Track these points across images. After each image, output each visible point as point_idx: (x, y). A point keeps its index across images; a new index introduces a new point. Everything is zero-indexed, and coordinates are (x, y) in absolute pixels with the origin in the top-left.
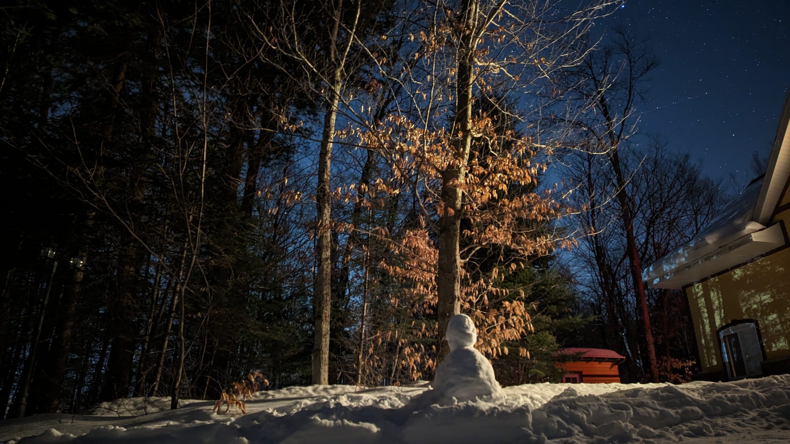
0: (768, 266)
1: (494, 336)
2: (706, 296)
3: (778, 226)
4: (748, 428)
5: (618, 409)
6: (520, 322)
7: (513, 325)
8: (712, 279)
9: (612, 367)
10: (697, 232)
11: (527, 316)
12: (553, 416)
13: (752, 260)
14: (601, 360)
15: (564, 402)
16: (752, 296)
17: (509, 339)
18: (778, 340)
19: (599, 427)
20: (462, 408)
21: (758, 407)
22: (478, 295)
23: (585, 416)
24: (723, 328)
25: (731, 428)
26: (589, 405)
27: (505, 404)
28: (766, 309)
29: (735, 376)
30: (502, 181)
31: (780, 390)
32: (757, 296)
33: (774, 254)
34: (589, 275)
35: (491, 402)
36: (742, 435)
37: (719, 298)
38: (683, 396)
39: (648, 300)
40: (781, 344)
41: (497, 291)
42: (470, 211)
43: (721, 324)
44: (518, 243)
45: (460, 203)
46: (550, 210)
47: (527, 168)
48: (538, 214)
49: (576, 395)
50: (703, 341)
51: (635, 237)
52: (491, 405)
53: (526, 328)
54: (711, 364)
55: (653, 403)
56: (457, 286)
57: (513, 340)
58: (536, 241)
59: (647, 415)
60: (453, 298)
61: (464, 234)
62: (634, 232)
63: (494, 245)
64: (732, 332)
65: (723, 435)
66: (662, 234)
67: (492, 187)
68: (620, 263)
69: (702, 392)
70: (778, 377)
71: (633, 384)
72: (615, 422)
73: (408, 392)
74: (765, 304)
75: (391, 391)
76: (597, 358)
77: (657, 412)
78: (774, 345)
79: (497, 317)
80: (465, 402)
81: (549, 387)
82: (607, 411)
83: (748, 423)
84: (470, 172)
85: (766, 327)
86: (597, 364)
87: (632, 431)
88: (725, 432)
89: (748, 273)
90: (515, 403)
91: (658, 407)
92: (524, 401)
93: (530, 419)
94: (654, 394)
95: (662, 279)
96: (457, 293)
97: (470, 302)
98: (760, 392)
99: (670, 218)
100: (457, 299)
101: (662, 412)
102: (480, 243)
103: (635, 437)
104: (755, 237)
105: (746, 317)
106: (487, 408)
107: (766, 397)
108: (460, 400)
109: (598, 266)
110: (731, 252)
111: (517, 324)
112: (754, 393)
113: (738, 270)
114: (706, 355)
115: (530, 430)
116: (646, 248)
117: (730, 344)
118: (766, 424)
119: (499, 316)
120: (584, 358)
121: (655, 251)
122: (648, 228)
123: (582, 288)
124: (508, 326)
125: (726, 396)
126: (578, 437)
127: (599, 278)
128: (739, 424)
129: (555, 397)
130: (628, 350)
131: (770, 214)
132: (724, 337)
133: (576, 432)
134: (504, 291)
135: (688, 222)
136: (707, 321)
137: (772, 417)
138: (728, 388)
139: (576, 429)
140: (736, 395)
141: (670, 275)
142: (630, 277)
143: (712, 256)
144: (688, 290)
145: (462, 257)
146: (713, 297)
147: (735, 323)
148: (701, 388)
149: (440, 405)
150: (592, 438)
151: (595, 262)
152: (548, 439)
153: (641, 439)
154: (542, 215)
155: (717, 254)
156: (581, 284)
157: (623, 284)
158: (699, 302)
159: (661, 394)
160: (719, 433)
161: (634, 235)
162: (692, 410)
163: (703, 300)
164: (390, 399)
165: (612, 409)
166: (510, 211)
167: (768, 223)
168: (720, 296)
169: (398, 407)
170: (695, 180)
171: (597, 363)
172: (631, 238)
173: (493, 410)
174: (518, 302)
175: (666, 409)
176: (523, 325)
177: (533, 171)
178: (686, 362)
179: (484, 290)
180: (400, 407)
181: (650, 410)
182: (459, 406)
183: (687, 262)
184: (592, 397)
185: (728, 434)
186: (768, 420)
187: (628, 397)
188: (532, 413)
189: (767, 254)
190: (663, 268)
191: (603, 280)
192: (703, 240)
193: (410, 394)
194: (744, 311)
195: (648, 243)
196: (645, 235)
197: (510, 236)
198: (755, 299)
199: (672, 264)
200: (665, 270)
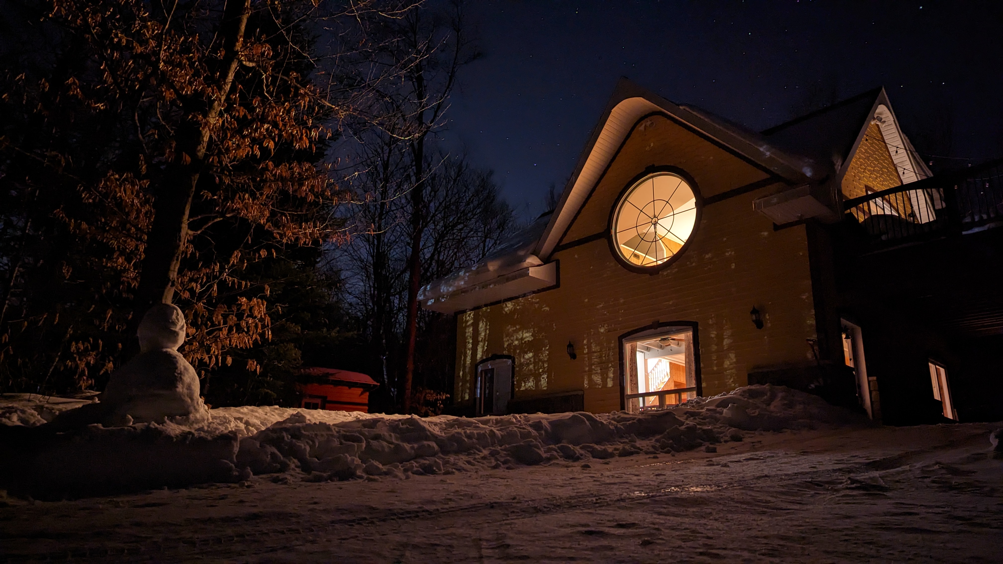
0: (537, 303)
1: (216, 340)
2: (475, 325)
3: (554, 264)
4: (477, 467)
5: (349, 441)
6: (256, 326)
7: (246, 330)
8: (484, 309)
9: (362, 394)
10: (483, 257)
11: (268, 320)
12: (268, 446)
13: (524, 295)
14: (352, 385)
15: (286, 430)
16: (516, 331)
17: (236, 346)
18: (528, 380)
19: (321, 461)
20: (139, 431)
21: (492, 445)
22: (206, 283)
23: (308, 449)
24: (483, 361)
25: (461, 466)
26: (316, 435)
27: (206, 428)
28: (526, 347)
29: (482, 412)
30: (270, 136)
31: (515, 429)
32: (520, 333)
33: (544, 292)
34: (362, 284)
35: (186, 425)
36: (469, 474)
37: (486, 330)
38: (424, 429)
39: (418, 323)
40: (529, 384)
41: (233, 282)
42: (217, 166)
43: (482, 357)
44: (277, 225)
45: (203, 151)
46: (325, 191)
47: (307, 128)
48: (309, 191)
49: (305, 422)
50: (461, 373)
51: (421, 250)
52: (185, 429)
53: (262, 335)
54: (463, 398)
55: (391, 435)
56: (175, 266)
57: (242, 348)
58: (301, 228)
59: (380, 449)
60: (165, 281)
61: (203, 196)
62: (421, 244)
63: (244, 221)
64: (490, 367)
65: (453, 473)
66: (449, 251)
67: (254, 141)
68: (399, 275)
69: (444, 426)
70: (517, 416)
71: (377, 414)
72: (342, 455)
73: (58, 404)
74: (525, 342)
75: (29, 401)
76: (347, 382)
77: (392, 446)
78: (523, 385)
79: (225, 317)
80: (146, 424)
81: (276, 411)
82: (336, 443)
83: (478, 462)
84: (226, 110)
85: (521, 365)
86: (345, 389)
87: (358, 466)
88: (454, 470)
89: (518, 308)
90: (222, 428)
91: (394, 441)
92: (236, 426)
93: (236, 449)
94: (394, 427)
95: (437, 300)
96: (173, 275)
97: (192, 291)
98: (498, 430)
99: (461, 236)
100: (170, 284)
101: (397, 446)
102: (222, 214)
103: (360, 474)
104: (532, 272)
105: (505, 352)
106: (178, 432)
107: (501, 435)
108: (137, 419)
109: (374, 275)
110: (507, 283)
111: (252, 328)
112: (491, 431)
113: (510, 303)
114: (460, 389)
115: (233, 462)
116: (431, 264)
117: (485, 378)
118: (494, 463)
119: (228, 315)
120: (333, 381)
121: (437, 269)
122: (437, 242)
123: (350, 299)
124: (239, 330)
125: (465, 432)
126: (293, 473)
127: (372, 289)
128: (469, 463)
129: (278, 423)
130: (385, 377)
131: (550, 251)
132: (481, 371)
133: (293, 466)
134: (244, 283)
135: (476, 244)
136: (469, 353)
137: (501, 457)
138: (469, 424)
139: (293, 463)
140: (475, 432)
141: (446, 298)
142: (406, 294)
143: (490, 285)
144: (459, 316)
145: (191, 226)
146: (481, 328)
147: (495, 357)
148: (445, 422)
149: (103, 426)
150: (309, 473)
151: (371, 270)
152: (254, 475)
153: (365, 476)
154: (314, 195)
155: (495, 283)
156: (350, 294)
157: (397, 301)
158: (467, 331)
159: (401, 426)
160: (449, 471)
161: (421, 247)
162: (429, 445)
163: (471, 329)
164: (23, 412)
165: (343, 441)
166: (272, 178)
167: (546, 260)
168: (488, 327)
169: (34, 423)
170: (493, 200)
171: (347, 388)
172: (416, 250)
173: (185, 435)
174: (259, 300)
175: (401, 444)
176: (259, 331)
177: (313, 133)
178: (440, 395)
179: (215, 277)
180: (38, 424)
181: (385, 444)
182: (134, 428)
183: (466, 286)
184: (323, 426)
185: (456, 472)
186: (497, 460)
187: (365, 427)
188: (241, 442)
189: (539, 291)
190: (440, 289)
191: (376, 292)
192: (486, 265)
193: (61, 406)
194: (505, 346)
195: (433, 259)
196: (431, 249)
197: (267, 213)
198: (518, 336)
199: (450, 286)
200: (442, 291)
